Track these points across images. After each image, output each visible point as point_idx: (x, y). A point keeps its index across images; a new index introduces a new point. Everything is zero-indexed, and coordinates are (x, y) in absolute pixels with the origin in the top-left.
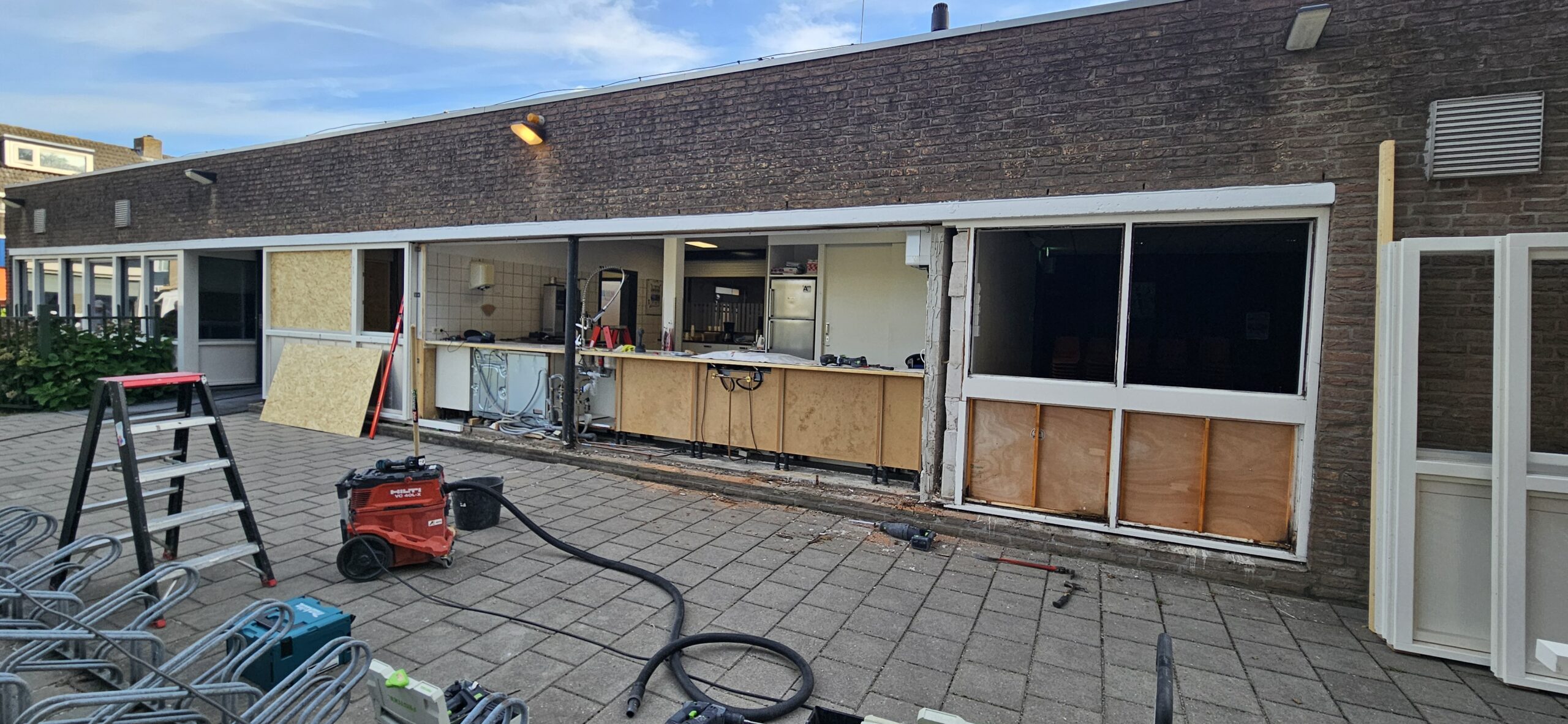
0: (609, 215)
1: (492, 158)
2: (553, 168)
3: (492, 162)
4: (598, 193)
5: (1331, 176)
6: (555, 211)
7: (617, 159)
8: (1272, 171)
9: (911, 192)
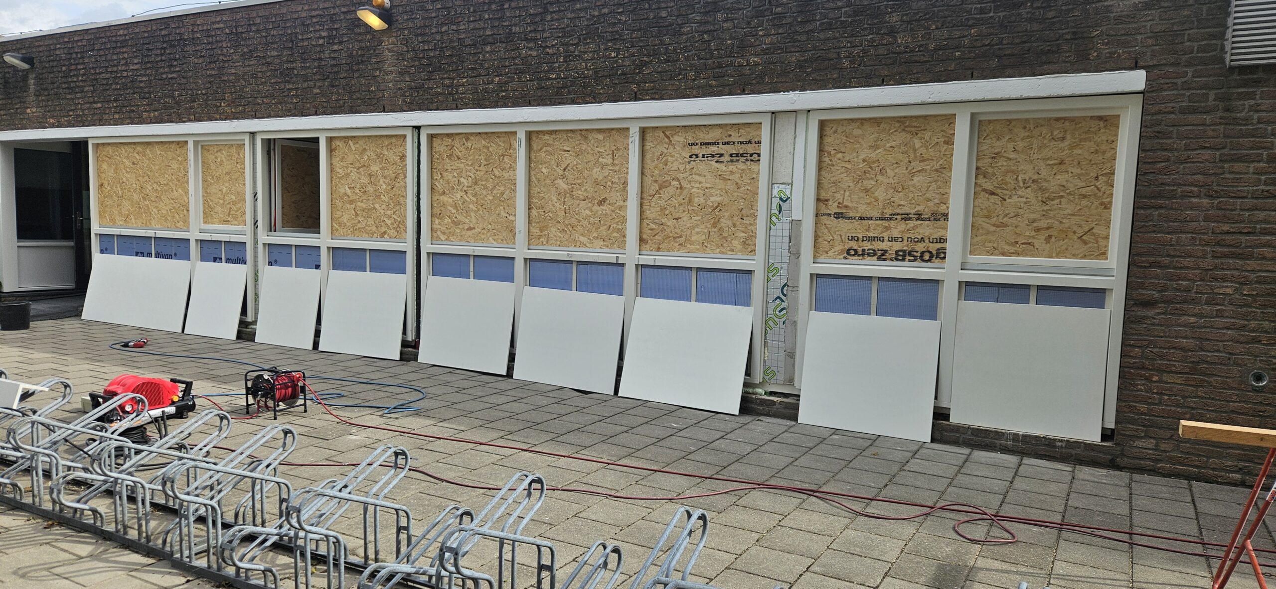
0: (459, 106)
1: (335, 44)
2: (400, 55)
3: (336, 47)
4: (447, 82)
5: (1142, 64)
6: (404, 101)
7: (466, 46)
8: (1089, 59)
9: (754, 81)
